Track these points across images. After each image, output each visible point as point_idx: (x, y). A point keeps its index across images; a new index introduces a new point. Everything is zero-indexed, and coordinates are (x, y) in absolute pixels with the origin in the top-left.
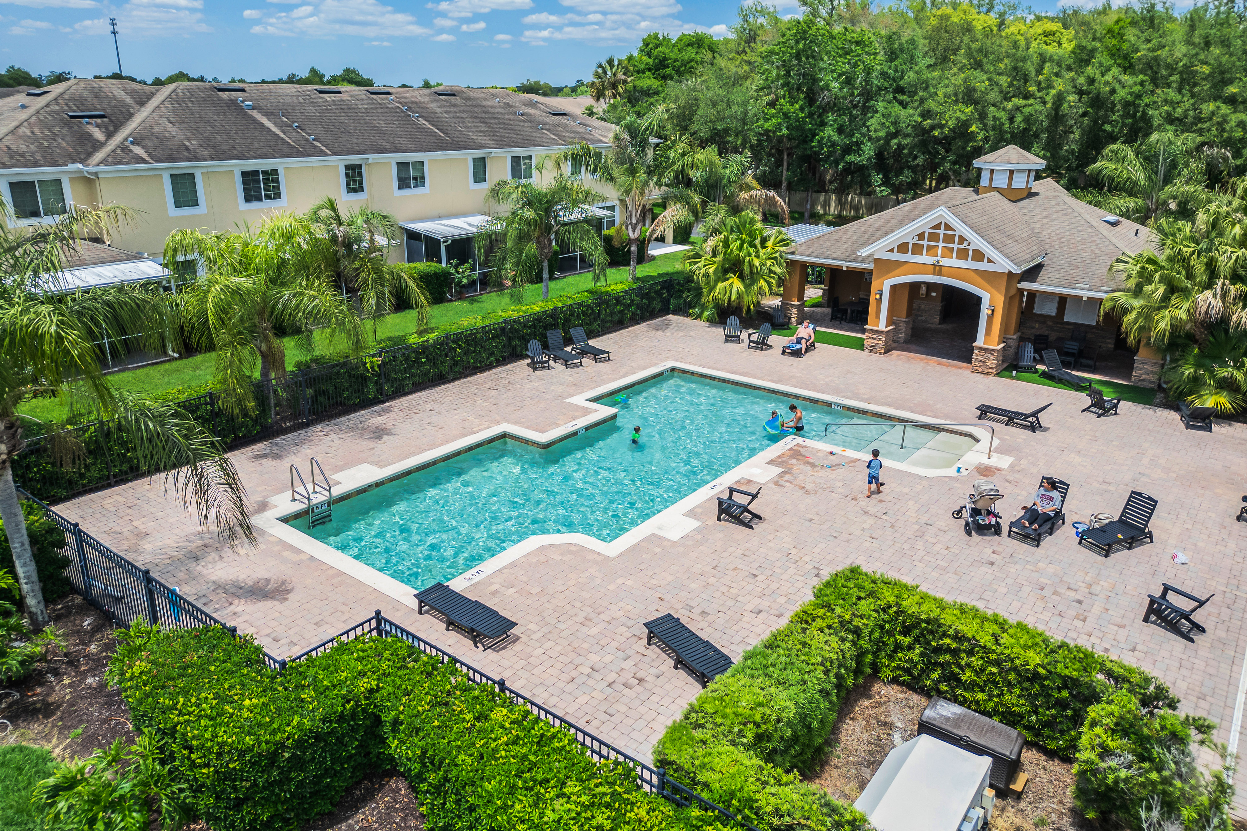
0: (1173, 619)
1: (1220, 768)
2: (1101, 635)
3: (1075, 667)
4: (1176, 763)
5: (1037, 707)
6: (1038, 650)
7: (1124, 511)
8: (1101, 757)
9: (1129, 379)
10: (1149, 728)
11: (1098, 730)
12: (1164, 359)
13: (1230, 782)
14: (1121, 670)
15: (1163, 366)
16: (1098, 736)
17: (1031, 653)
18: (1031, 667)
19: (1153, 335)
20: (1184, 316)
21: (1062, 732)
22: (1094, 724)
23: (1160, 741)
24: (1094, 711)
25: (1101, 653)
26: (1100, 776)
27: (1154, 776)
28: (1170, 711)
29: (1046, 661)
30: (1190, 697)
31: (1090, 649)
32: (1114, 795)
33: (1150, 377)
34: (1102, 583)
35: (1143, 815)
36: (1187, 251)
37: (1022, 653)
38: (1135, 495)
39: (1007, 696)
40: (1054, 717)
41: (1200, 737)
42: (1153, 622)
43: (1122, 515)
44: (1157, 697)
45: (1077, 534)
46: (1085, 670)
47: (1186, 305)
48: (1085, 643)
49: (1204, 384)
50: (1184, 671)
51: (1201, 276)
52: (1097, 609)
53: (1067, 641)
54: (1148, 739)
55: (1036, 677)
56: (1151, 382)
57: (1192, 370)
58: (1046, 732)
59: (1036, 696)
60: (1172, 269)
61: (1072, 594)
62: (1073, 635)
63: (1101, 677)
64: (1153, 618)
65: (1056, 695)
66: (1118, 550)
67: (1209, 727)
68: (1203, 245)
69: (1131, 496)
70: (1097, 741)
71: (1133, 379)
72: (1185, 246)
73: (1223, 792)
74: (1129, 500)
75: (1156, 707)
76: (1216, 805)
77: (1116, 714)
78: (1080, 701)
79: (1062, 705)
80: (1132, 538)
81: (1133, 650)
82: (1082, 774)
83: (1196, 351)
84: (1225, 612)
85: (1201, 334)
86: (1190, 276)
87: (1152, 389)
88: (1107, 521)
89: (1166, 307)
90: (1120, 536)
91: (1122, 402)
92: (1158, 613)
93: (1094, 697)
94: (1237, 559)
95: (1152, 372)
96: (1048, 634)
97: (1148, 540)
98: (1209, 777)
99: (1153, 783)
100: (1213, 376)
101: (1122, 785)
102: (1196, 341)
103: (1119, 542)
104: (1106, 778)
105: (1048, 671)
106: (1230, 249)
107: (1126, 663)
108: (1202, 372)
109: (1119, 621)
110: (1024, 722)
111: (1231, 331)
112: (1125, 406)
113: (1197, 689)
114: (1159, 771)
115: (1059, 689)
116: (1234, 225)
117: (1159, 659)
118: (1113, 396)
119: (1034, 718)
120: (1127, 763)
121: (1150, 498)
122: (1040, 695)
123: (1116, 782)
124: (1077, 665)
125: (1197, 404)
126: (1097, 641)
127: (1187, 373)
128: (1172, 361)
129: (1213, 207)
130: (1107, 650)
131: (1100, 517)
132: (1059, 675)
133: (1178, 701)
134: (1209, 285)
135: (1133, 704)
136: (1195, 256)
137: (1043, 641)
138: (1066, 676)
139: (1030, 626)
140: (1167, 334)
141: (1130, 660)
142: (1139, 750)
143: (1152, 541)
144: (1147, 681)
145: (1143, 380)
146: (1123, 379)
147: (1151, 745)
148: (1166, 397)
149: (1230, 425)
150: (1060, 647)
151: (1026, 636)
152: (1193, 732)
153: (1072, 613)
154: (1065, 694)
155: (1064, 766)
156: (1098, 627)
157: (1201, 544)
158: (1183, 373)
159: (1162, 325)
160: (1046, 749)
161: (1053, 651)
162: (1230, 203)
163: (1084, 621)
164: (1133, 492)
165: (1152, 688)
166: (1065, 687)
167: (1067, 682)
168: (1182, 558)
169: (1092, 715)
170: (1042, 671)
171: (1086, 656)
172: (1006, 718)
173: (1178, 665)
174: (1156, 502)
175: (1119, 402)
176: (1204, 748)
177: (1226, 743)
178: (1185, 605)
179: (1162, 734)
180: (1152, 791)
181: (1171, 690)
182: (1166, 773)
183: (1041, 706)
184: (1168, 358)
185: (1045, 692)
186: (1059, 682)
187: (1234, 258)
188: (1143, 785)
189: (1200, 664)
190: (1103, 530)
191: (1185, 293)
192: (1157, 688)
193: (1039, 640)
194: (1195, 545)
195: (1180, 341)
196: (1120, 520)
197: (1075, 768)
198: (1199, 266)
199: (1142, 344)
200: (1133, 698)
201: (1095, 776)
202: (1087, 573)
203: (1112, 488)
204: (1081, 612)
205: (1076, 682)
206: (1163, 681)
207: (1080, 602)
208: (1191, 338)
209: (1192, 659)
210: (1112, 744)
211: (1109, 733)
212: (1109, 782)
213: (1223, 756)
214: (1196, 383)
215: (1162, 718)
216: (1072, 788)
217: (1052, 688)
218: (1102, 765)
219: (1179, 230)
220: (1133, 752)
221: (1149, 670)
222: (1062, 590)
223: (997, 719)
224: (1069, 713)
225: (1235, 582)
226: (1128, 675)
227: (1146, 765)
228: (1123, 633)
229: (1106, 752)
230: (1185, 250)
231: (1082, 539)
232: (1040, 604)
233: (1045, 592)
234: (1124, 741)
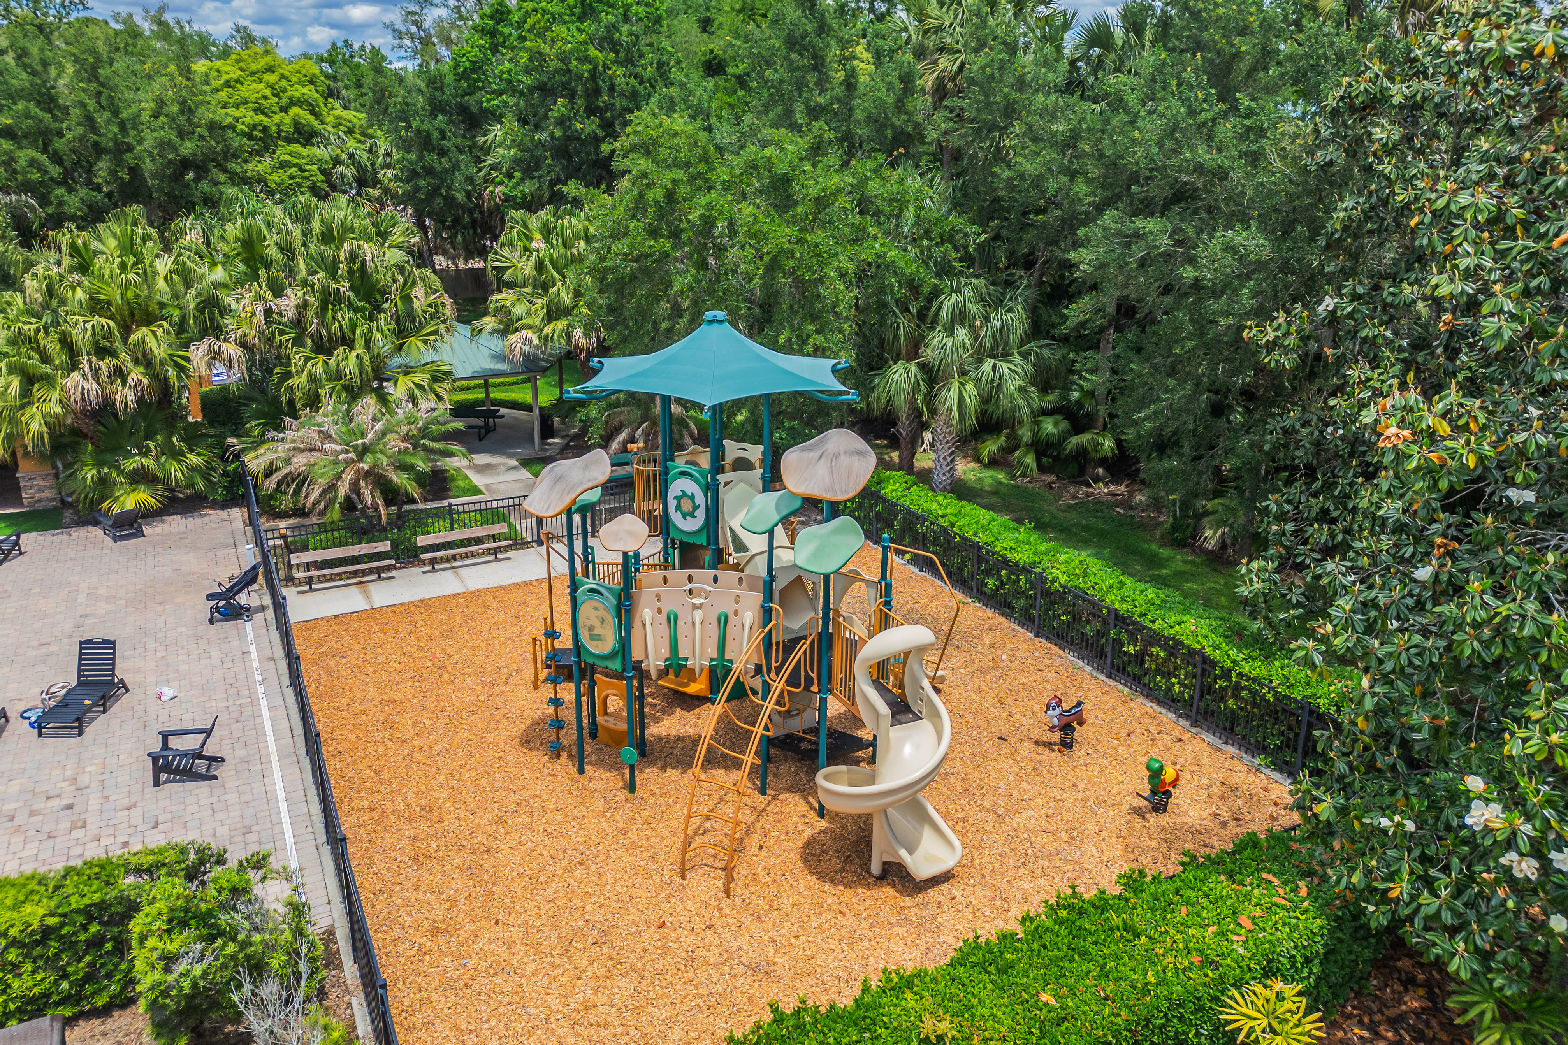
0: (185, 766)
1: (290, 892)
2: (111, 831)
3: (94, 888)
4: (247, 918)
5: (63, 968)
6: (36, 898)
7: (79, 670)
8: (167, 970)
9: (21, 505)
10: (206, 901)
11: (151, 942)
12: (55, 467)
13: (304, 899)
14: (150, 858)
15: (57, 476)
16: (154, 949)
17: (28, 908)
18: (35, 926)
19: (28, 441)
20: (58, 410)
21: (109, 976)
22: (143, 938)
23: (223, 907)
24: (136, 926)
25: (119, 852)
26: (173, 993)
27: (231, 948)
28: (220, 868)
29: (53, 904)
30: (237, 839)
31: (104, 856)
32: (198, 1001)
33: (47, 494)
34: (88, 769)
35: (235, 998)
36: (29, 328)
37: (15, 915)
38: (85, 645)
39: (16, 984)
40: (91, 964)
41: (260, 873)
42: (166, 782)
43: (79, 676)
44: (202, 862)
45: (31, 725)
46: (108, 884)
47: (56, 395)
48: (94, 852)
49: (115, 484)
50: (219, 816)
51: (61, 358)
52: (94, 804)
53: (72, 863)
54: (210, 913)
55: (47, 932)
56: (50, 500)
57: (94, 471)
58: (89, 988)
59: (57, 956)
60: (19, 354)
61: (55, 803)
62: (78, 850)
63: (130, 880)
64: (164, 777)
65: (82, 937)
66: (92, 720)
67: (264, 858)
68: (47, 318)
69: (81, 649)
70: (155, 955)
71: (25, 502)
72: (24, 323)
73: (301, 914)
74: (81, 654)
75: (205, 873)
76: (299, 933)
77: (165, 910)
78: (117, 924)
79: (96, 943)
80: (103, 697)
81: (156, 826)
82: (153, 1005)
83: (90, 447)
84: (236, 727)
85: (86, 426)
86: (45, 359)
87: (55, 508)
88: (64, 691)
89: (31, 403)
90: (87, 702)
91: (23, 537)
92: (167, 768)
93: (133, 908)
94: (226, 665)
95: (46, 487)
96: (42, 870)
97: (123, 690)
98: (282, 910)
99: (233, 957)
100: (121, 472)
101: (201, 983)
102: (85, 436)
103: (89, 709)
104: (181, 989)
105: (61, 915)
106: (81, 319)
107: (153, 846)
108: (106, 470)
109: (126, 802)
110: (55, 998)
111: (120, 415)
112: (28, 540)
113: (240, 825)
114: (234, 939)
115: (84, 928)
116: (73, 289)
117: (188, 818)
118: (9, 531)
119: (65, 985)
120: (198, 955)
121: (104, 641)
122: (62, 951)
123: (194, 985)
124: (96, 884)
125: (116, 509)
126: (111, 840)
127: (89, 476)
128: (67, 466)
129: (39, 270)
130: (125, 844)
131: (53, 690)
132: (77, 911)
133: (225, 851)
134: (73, 366)
135: (178, 886)
136: (42, 334)
137: (40, 883)
138: (87, 906)
139: (14, 875)
140: (46, 436)
141: (156, 840)
142: (205, 932)
143: (127, 691)
144: (184, 851)
145: (39, 501)
146: (13, 507)
147: (215, 917)
148: (77, 512)
149: (162, 522)
150: (64, 877)
151: (12, 892)
152: (251, 874)
153: (65, 825)
154: (94, 928)
155: (128, 1011)
156: (104, 823)
157: (183, 668)
158: (84, 479)
159: (35, 427)
160: (96, 1009)
161: (57, 888)
162: (59, 263)
163: (84, 826)
164: (81, 643)
165: (192, 856)
166: (91, 919)
167: (89, 913)
168: (168, 693)
169: (137, 929)
170: (52, 921)
171: (102, 867)
172: (26, 1012)
173: (210, 812)
174: (114, 642)
175: (18, 536)
176: (269, 882)
177: (285, 863)
178: (191, 743)
179: (222, 898)
180: (236, 966)
181: (213, 845)
182: (241, 937)
183: (68, 964)
184: (60, 465)
185: (68, 944)
186: (80, 919)
187: (90, 328)
188: (224, 966)
189: (232, 797)
190: (63, 704)
191: (48, 381)
192: (197, 852)
193: (33, 885)
194: (178, 671)
195: (65, 440)
196: (80, 683)
197: (142, 1005)
198: (52, 345)
199: (19, 455)
200: (176, 880)
201: (169, 996)
202: (64, 768)
203: (54, 648)
204: (75, 818)
205: (102, 906)
206: (200, 841)
207: (70, 807)
208: (77, 433)
209: (222, 798)
210: (172, 947)
211: (165, 937)
212: (187, 990)
213: (288, 879)
214: (104, 485)
215: (214, 881)
216: (148, 1030)
217: (75, 933)
218: (171, 978)
219: (9, 304)
220: (201, 938)
221: (181, 837)
222: (40, 805)
223: (13, 1022)
224: (109, 946)
225: (234, 691)
226: (160, 858)
227: (219, 942)
228: (136, 813)
229: (169, 960)
230: (26, 328)
231: (40, 728)
232: (17, 839)
233: (17, 822)
234: (185, 934)
